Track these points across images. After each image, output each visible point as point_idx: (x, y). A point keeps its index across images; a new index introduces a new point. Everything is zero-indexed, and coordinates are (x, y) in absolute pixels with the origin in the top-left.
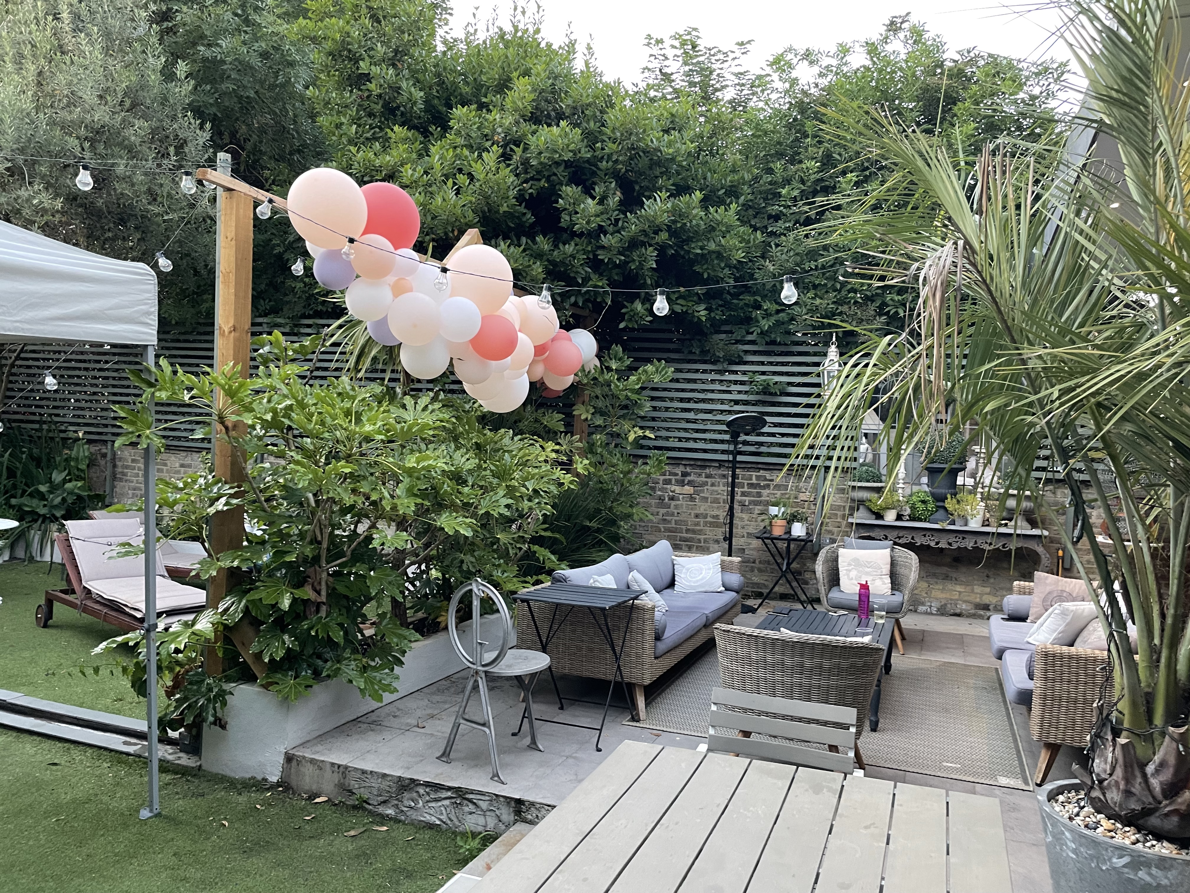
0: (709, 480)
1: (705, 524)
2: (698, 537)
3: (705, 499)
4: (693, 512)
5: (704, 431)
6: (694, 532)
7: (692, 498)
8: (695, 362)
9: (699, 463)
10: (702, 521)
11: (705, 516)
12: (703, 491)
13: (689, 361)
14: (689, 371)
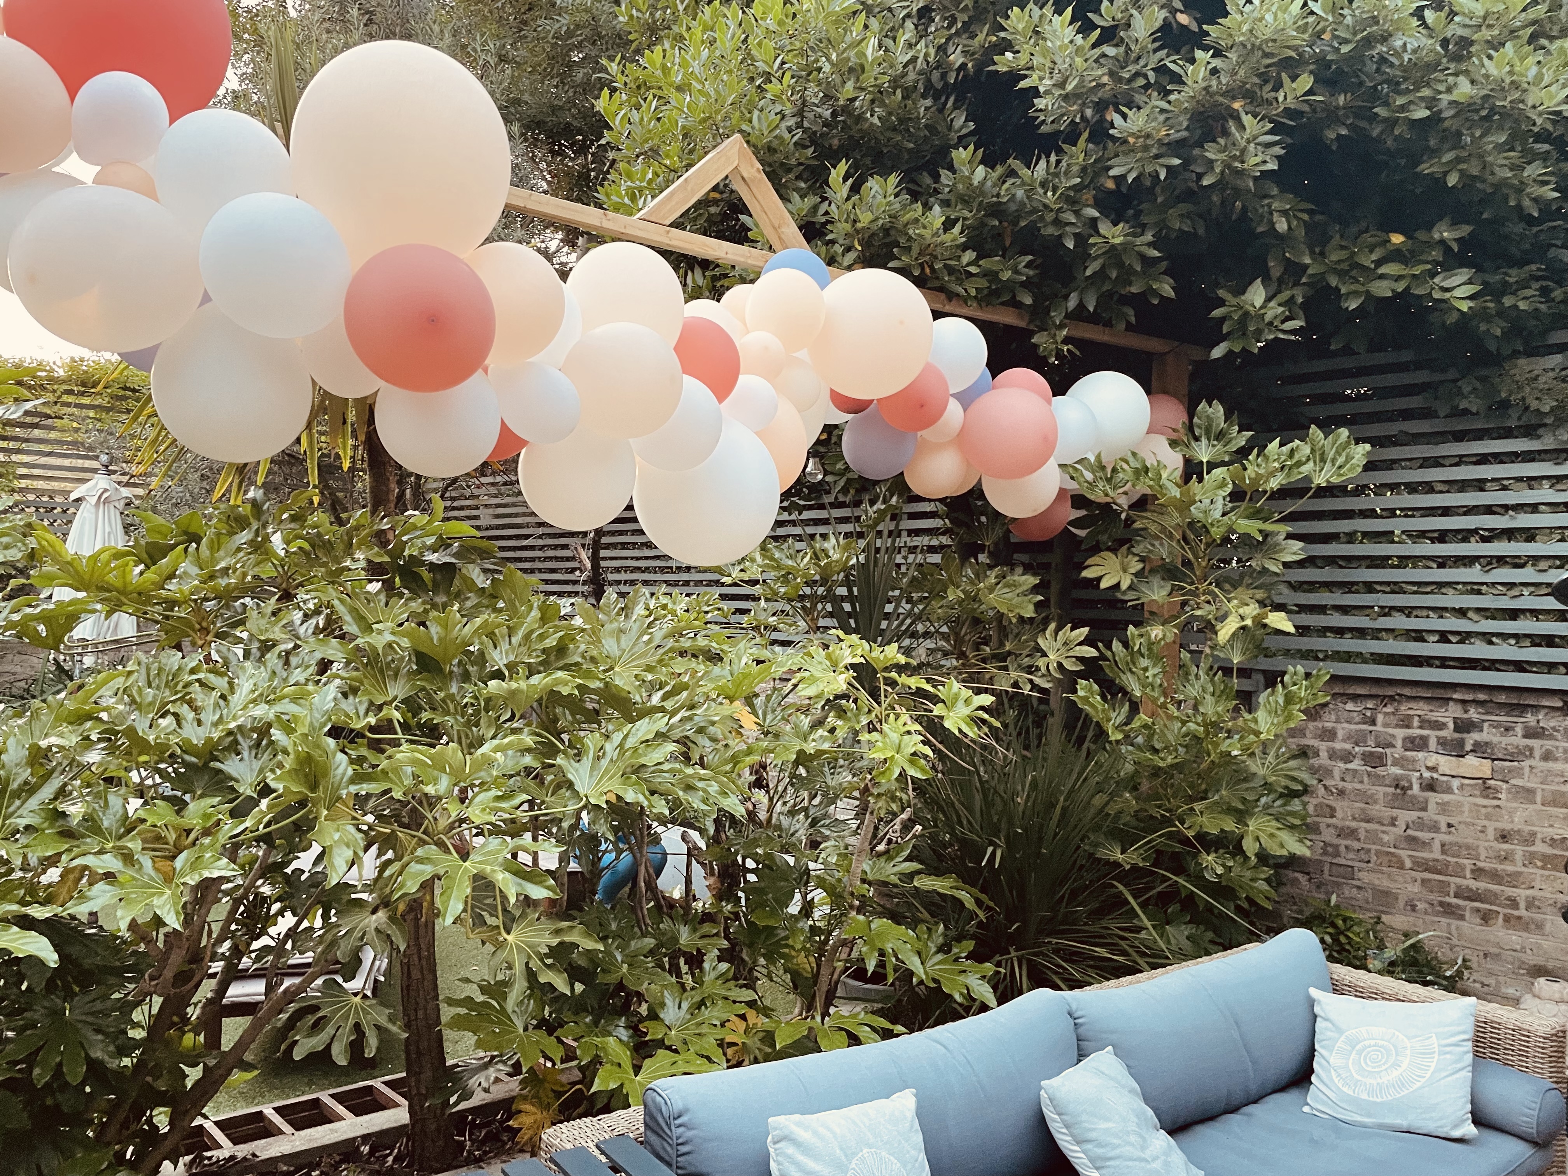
0: (1534, 743)
1: (1530, 858)
2: (1510, 891)
3: (1528, 794)
4: (1491, 828)
5: (1513, 614)
6: (1495, 877)
7: (1486, 788)
8: (1480, 435)
9: (1502, 698)
10: (1519, 851)
11: (1529, 839)
12: (1519, 773)
13: (1459, 437)
14: (1460, 461)
